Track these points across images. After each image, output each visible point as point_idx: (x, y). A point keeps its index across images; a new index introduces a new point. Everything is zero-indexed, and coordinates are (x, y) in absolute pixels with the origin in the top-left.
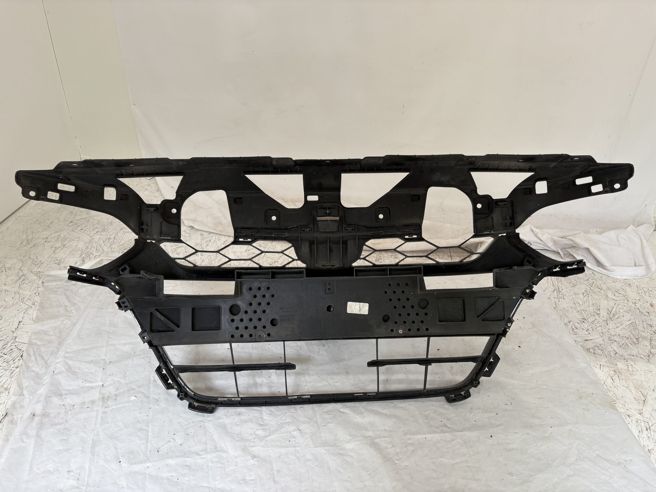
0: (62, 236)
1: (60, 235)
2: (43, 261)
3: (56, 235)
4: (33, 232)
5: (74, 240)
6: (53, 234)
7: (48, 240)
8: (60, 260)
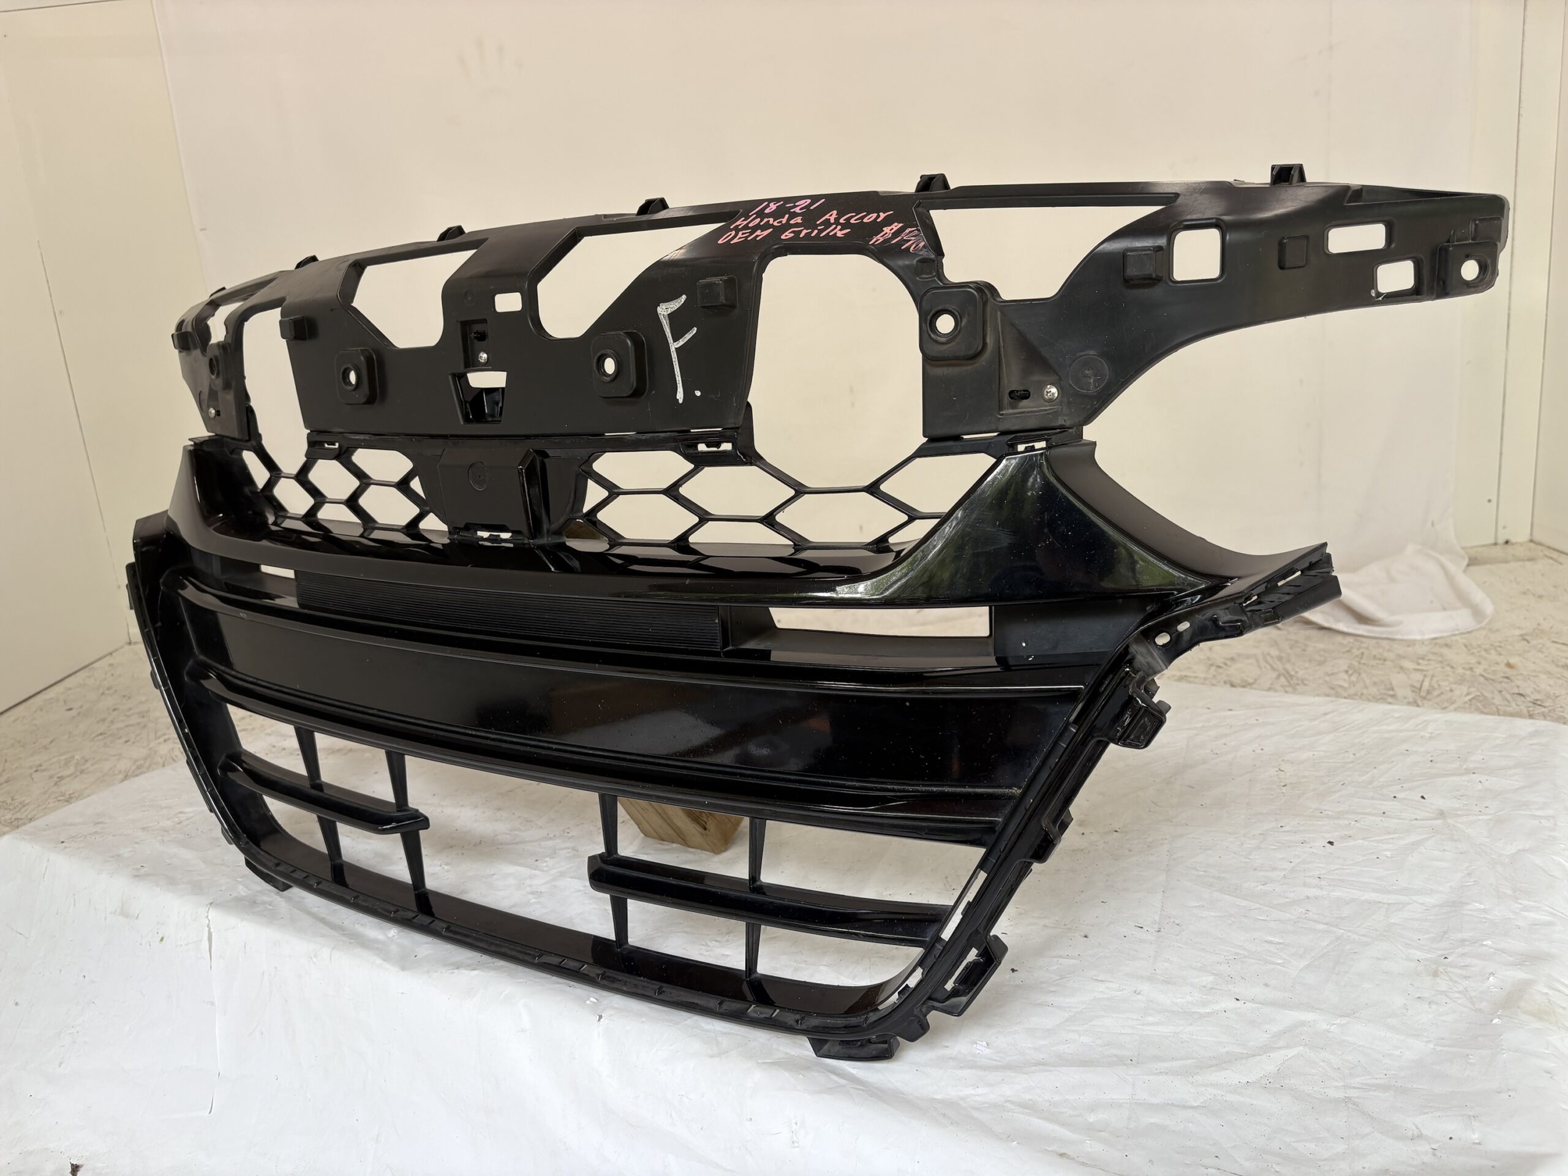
0: (77, 757)
1: (73, 757)
2: (27, 802)
3: (63, 758)
4: (6, 761)
5: (106, 760)
6: (54, 757)
7: (42, 768)
8: (70, 795)
